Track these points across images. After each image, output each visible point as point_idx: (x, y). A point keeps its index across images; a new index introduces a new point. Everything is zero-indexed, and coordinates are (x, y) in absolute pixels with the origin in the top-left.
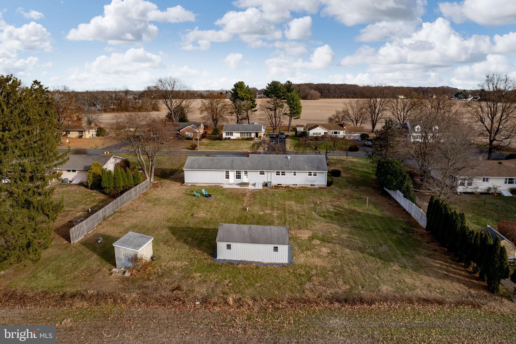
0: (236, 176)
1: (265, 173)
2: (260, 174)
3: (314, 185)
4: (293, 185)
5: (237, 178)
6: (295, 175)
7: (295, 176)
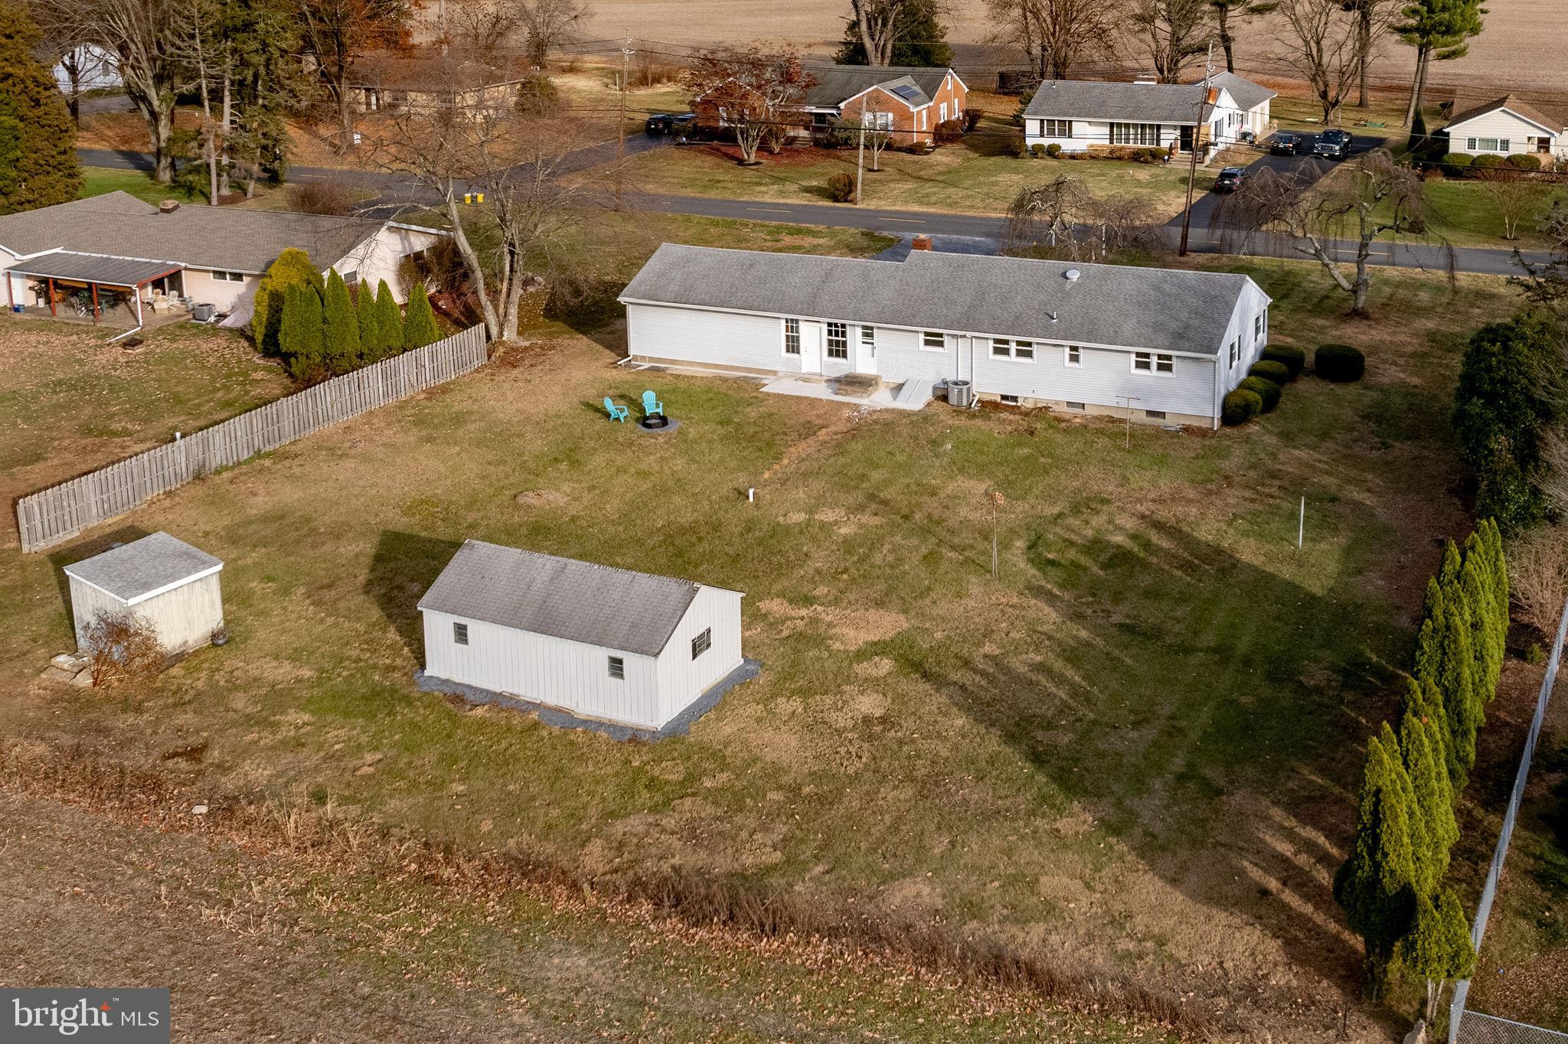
0: (830, 342)
1: (946, 339)
2: (927, 343)
3: (1162, 415)
4: (1070, 404)
5: (830, 354)
6: (1074, 358)
7: (1074, 365)
